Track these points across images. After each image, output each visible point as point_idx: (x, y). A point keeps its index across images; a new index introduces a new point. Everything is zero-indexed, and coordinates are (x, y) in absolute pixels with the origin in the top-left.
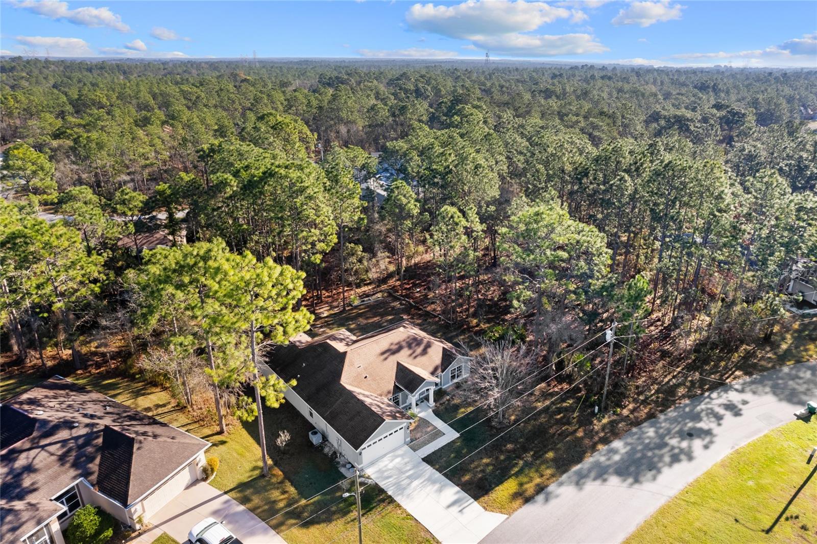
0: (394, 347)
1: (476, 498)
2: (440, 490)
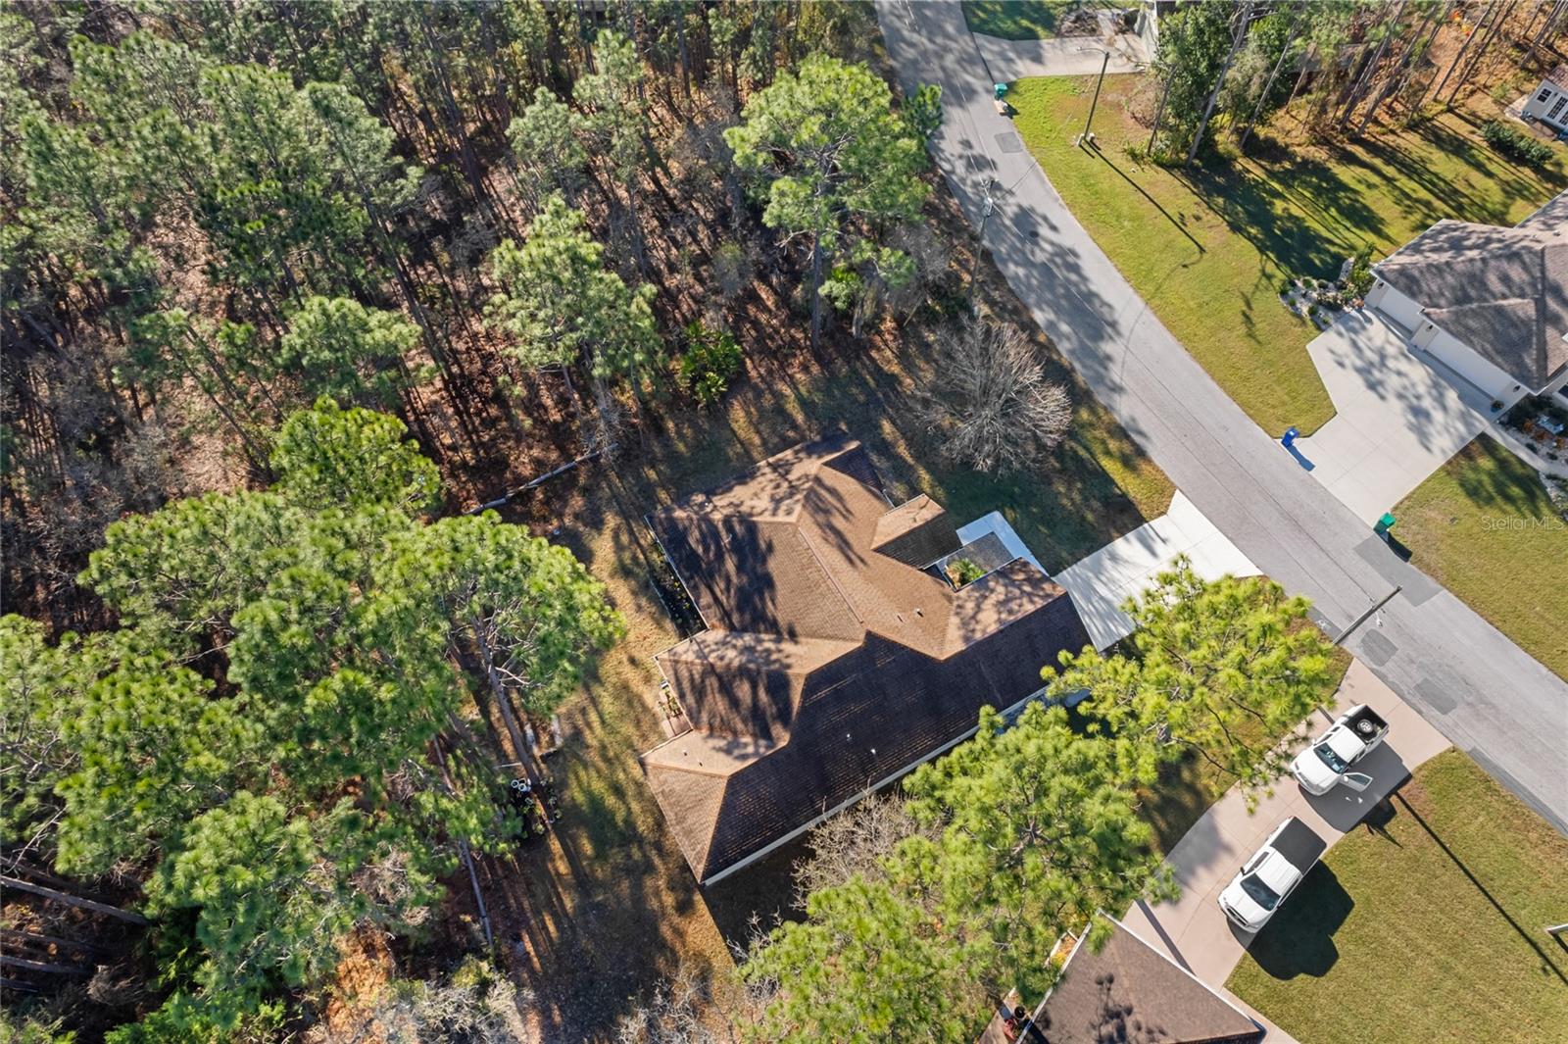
1: (1141, 521)
2: (1119, 562)
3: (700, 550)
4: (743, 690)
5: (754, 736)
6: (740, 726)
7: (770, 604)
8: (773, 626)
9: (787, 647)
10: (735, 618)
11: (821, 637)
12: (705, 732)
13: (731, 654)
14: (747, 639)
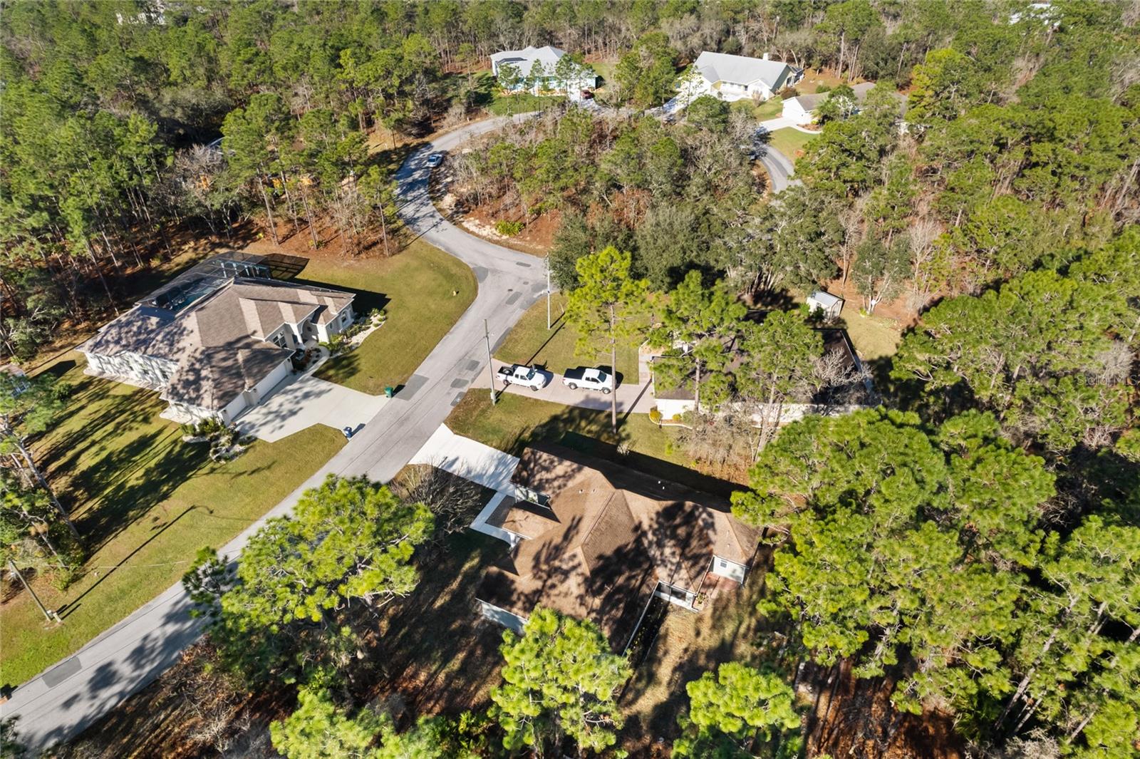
0: (573, 534)
1: (438, 471)
2: (469, 469)
3: (622, 605)
4: (681, 531)
5: (696, 519)
6: (697, 529)
7: (629, 547)
8: (638, 541)
9: (645, 526)
10: (646, 566)
11: (630, 513)
12: (712, 547)
13: (667, 551)
14: (653, 552)
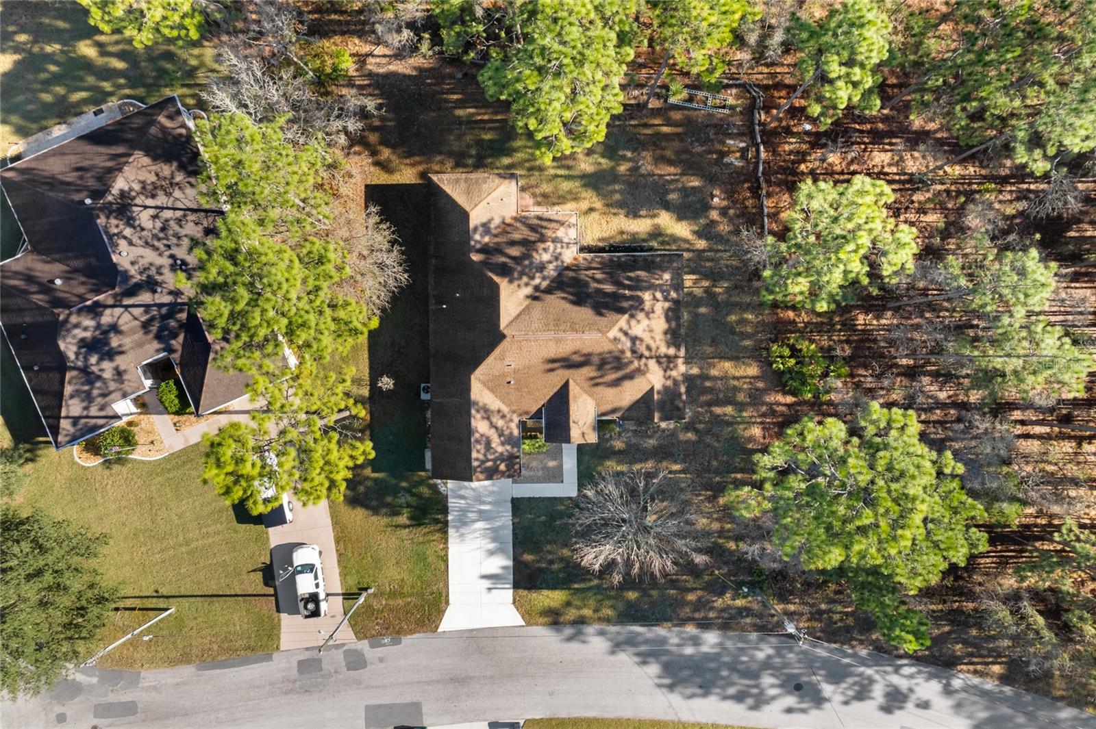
0: (577, 358)
1: (517, 586)
2: (491, 553)
3: (632, 274)
4: (515, 252)
5: (486, 244)
6: (497, 240)
7: (563, 295)
8: (549, 291)
9: (528, 290)
10: (571, 274)
11: (523, 310)
12: (508, 221)
13: (546, 257)
14: (552, 272)
